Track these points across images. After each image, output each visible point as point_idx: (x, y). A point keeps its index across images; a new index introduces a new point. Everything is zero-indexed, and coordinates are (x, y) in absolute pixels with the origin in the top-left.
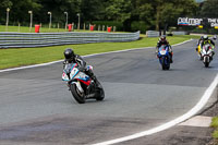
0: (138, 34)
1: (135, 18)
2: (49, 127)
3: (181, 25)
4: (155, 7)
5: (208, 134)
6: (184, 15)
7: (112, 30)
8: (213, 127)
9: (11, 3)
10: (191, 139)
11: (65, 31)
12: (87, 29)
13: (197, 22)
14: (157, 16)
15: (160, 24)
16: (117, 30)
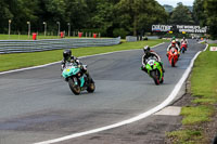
0: (119, 39)
1: (116, 26)
2: (45, 119)
3: (155, 31)
4: (132, 16)
5: (178, 121)
6: (157, 22)
7: (97, 36)
8: (182, 116)
9: (12, 16)
10: (164, 125)
11: (57, 38)
12: (76, 35)
13: (168, 28)
14: (135, 24)
15: (137, 31)
16: (102, 36)
